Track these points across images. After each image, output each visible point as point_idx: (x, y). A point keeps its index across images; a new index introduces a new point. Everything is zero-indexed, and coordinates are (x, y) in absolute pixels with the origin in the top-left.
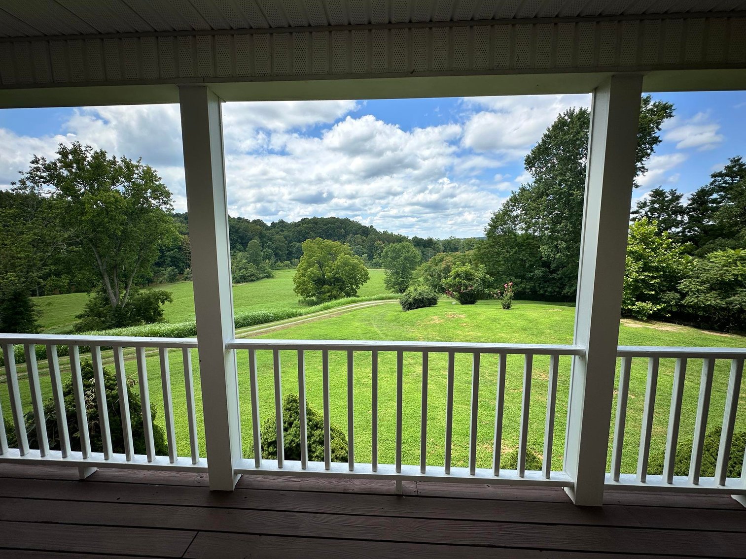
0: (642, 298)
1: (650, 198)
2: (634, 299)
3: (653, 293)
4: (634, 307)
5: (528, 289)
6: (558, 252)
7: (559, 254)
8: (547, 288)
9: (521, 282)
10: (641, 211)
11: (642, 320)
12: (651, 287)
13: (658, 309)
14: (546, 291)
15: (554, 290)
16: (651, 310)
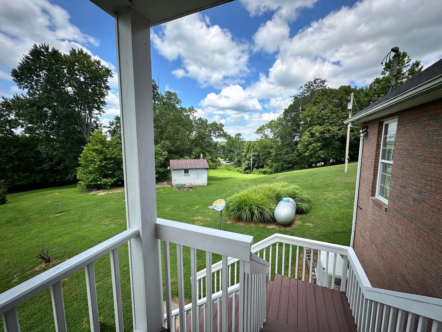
0: (106, 176)
1: (115, 120)
2: (101, 178)
3: (110, 172)
4: (102, 182)
5: (39, 180)
6: (55, 151)
7: (56, 152)
8: (56, 176)
9: (30, 176)
10: (112, 127)
11: (107, 189)
12: (109, 169)
13: (114, 181)
14: (56, 179)
15: (62, 177)
16: (110, 182)
